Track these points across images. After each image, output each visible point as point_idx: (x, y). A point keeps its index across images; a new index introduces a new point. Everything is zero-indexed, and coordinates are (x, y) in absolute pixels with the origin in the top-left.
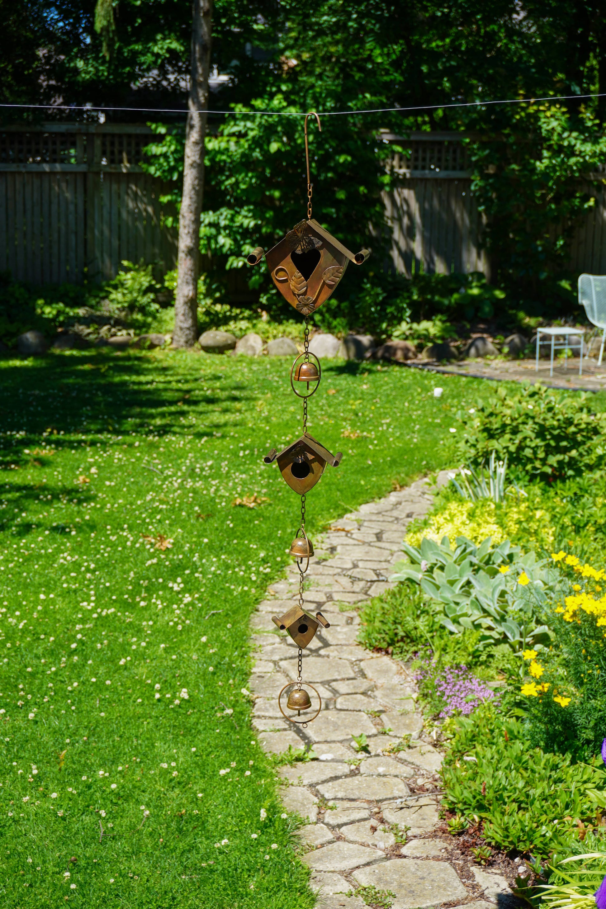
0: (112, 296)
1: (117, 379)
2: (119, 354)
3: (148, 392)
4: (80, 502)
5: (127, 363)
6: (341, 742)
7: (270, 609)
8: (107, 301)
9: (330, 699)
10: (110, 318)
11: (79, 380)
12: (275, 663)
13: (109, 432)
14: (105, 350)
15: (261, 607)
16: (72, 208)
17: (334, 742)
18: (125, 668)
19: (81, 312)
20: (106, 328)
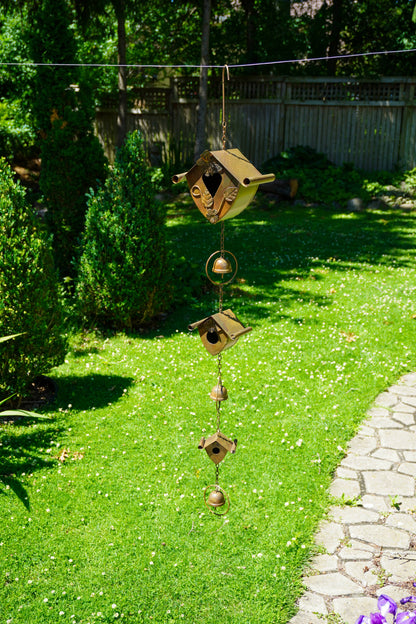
0: (408, 180)
1: (394, 230)
2: (405, 214)
3: (407, 239)
4: (320, 305)
5: (406, 220)
6: (385, 497)
7: (395, 391)
8: (403, 183)
9: (396, 463)
10: (403, 193)
11: (372, 229)
12: (376, 430)
13: (367, 262)
14: (397, 212)
15: (390, 389)
16: (393, 127)
17: (380, 495)
18: (277, 418)
19: (388, 188)
20: (400, 198)
